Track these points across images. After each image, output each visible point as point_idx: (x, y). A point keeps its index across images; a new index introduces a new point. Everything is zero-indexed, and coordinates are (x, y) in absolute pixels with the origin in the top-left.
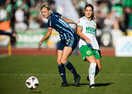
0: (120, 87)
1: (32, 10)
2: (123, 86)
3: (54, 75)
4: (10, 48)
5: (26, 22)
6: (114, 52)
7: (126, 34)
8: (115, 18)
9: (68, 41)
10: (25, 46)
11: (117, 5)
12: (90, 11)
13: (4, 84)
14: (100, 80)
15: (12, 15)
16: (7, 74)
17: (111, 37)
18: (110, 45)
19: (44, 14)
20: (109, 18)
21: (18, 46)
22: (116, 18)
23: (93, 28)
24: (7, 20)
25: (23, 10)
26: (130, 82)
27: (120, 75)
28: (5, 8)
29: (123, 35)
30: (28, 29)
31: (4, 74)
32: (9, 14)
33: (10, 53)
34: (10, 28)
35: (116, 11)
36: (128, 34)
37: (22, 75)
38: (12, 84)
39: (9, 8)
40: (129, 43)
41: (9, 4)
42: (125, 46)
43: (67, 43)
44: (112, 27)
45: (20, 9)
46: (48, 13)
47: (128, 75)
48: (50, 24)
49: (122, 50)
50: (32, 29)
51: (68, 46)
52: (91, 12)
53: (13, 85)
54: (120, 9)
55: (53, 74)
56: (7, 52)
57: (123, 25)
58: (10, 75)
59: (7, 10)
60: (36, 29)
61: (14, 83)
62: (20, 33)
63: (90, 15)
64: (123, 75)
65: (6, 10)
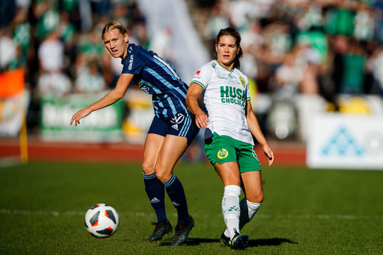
0: (319, 249)
1: (84, 40)
2: (327, 248)
3: (143, 214)
4: (24, 142)
5: (69, 72)
6: (303, 156)
7: (337, 109)
8: (306, 66)
9: (177, 121)
10: (66, 137)
11: (313, 29)
12: (230, 46)
13: (7, 238)
14: (267, 231)
15: (30, 53)
16: (15, 212)
17: (296, 114)
18: (294, 137)
19: (113, 44)
20: (291, 65)
21: (48, 137)
22: (310, 64)
23: (238, 90)
24: (18, 66)
25: (61, 39)
26: (345, 238)
27: (320, 217)
28: (12, 35)
29: (329, 110)
30: (73, 90)
31: (9, 212)
32: (21, 50)
33: (24, 155)
34: (26, 87)
35: (310, 46)
36: (341, 109)
37: (56, 214)
38: (29, 239)
39: (23, 33)
40: (343, 131)
41: (24, 22)
42: (334, 141)
43: (176, 127)
44: (300, 89)
45: (54, 36)
46: (124, 41)
47: (339, 217)
48: (131, 65)
49: (325, 152)
50: (84, 92)
51: (177, 135)
52: (232, 50)
53: (31, 240)
54: (320, 41)
55: (140, 212)
56: (15, 151)
57: (328, 83)
58: (25, 212)
59: (18, 40)
60: (96, 92)
61: (36, 235)
62: (53, 102)
63: (231, 57)
64: (327, 217)
65: (15, 40)
